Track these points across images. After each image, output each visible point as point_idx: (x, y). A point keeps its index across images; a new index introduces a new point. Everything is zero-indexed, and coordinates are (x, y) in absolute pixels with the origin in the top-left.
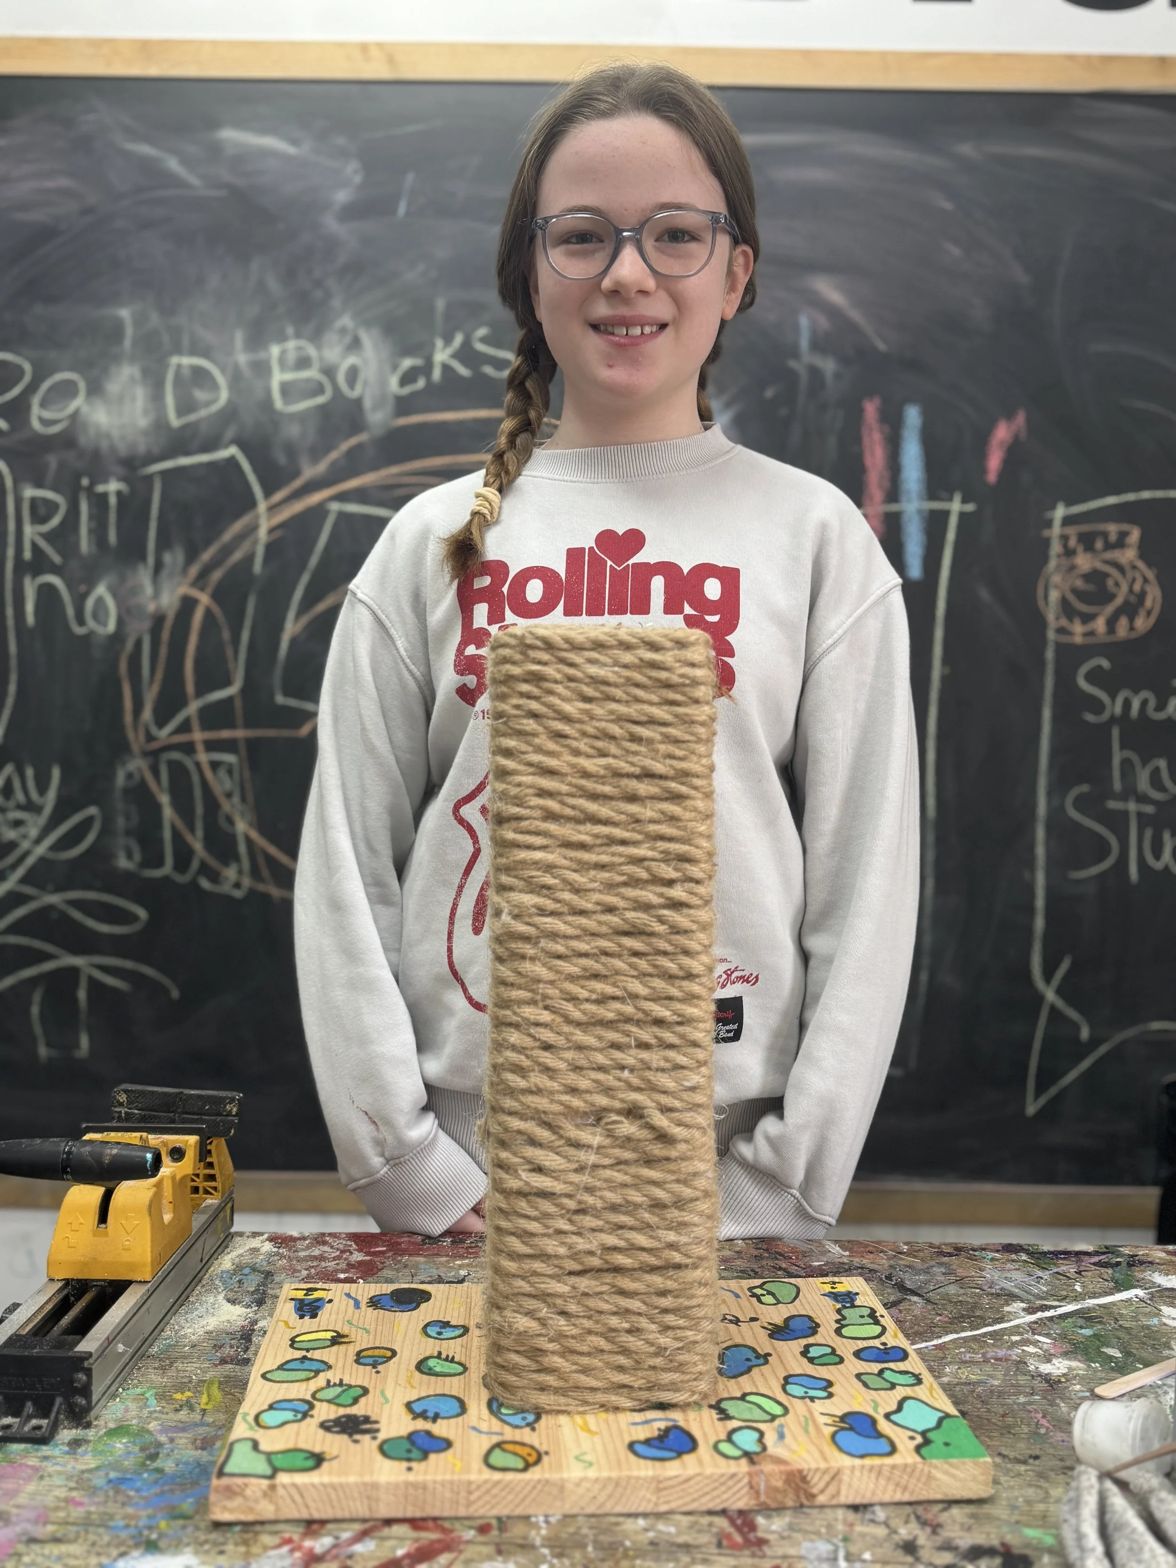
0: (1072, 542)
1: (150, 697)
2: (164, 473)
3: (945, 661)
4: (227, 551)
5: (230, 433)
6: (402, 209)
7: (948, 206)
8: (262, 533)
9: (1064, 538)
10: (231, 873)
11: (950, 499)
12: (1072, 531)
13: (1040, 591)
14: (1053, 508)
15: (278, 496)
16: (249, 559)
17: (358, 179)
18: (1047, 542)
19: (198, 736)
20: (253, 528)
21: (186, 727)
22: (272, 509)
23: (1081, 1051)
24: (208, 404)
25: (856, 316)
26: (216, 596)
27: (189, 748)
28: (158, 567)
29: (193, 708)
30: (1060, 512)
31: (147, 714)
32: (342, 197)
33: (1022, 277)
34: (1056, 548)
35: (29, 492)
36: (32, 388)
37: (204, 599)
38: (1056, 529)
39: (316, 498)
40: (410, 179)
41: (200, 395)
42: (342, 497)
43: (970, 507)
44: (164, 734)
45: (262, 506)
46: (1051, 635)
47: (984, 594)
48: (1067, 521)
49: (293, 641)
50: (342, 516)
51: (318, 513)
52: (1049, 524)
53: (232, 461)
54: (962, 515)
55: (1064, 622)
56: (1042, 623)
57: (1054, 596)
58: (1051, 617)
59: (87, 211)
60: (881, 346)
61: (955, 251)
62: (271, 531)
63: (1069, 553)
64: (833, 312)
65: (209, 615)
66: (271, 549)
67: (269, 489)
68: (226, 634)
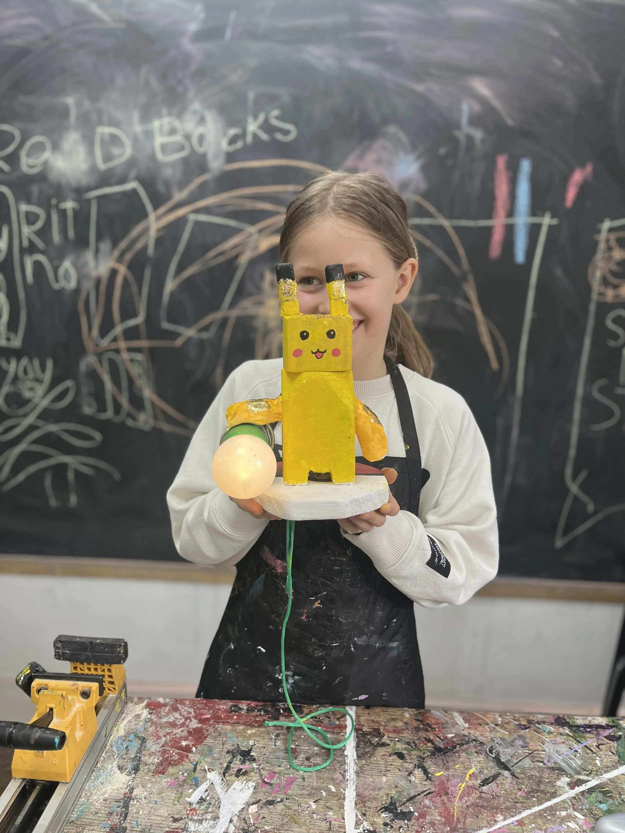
0: (613, 243)
1: (96, 322)
2: (99, 198)
3: (534, 310)
4: (134, 242)
5: (133, 174)
6: (228, 34)
7: (555, 33)
8: (153, 234)
9: (607, 241)
10: (142, 417)
11: (543, 216)
12: (613, 237)
13: (590, 270)
14: (602, 221)
15: (161, 210)
16: (145, 248)
17: (202, 16)
18: (596, 243)
19: (122, 344)
20: (147, 229)
21: (115, 340)
22: (158, 218)
23: (588, 516)
24: (120, 156)
25: (497, 104)
26: (130, 267)
27: (117, 351)
28: (97, 251)
29: (118, 330)
30: (607, 225)
31: (95, 332)
32: (193, 27)
33: (597, 79)
34: (602, 246)
35: (24, 207)
36: (21, 146)
37: (122, 270)
38: (603, 236)
39: (180, 212)
40: (233, 16)
41: (115, 151)
42: (197, 211)
43: (555, 222)
44: (105, 343)
45: (152, 216)
46: (594, 296)
47: (558, 272)
48: (611, 230)
49: (172, 294)
50: (197, 224)
51: (183, 220)
52: (599, 231)
53: (134, 191)
54: (551, 227)
55: (602, 289)
56: (589, 289)
57: (598, 274)
58: (596, 286)
59: (46, 38)
60: (510, 122)
61: (558, 63)
62: (158, 230)
63: (609, 249)
64: (483, 101)
65: (125, 280)
66: (159, 242)
67: (156, 206)
68: (134, 289)
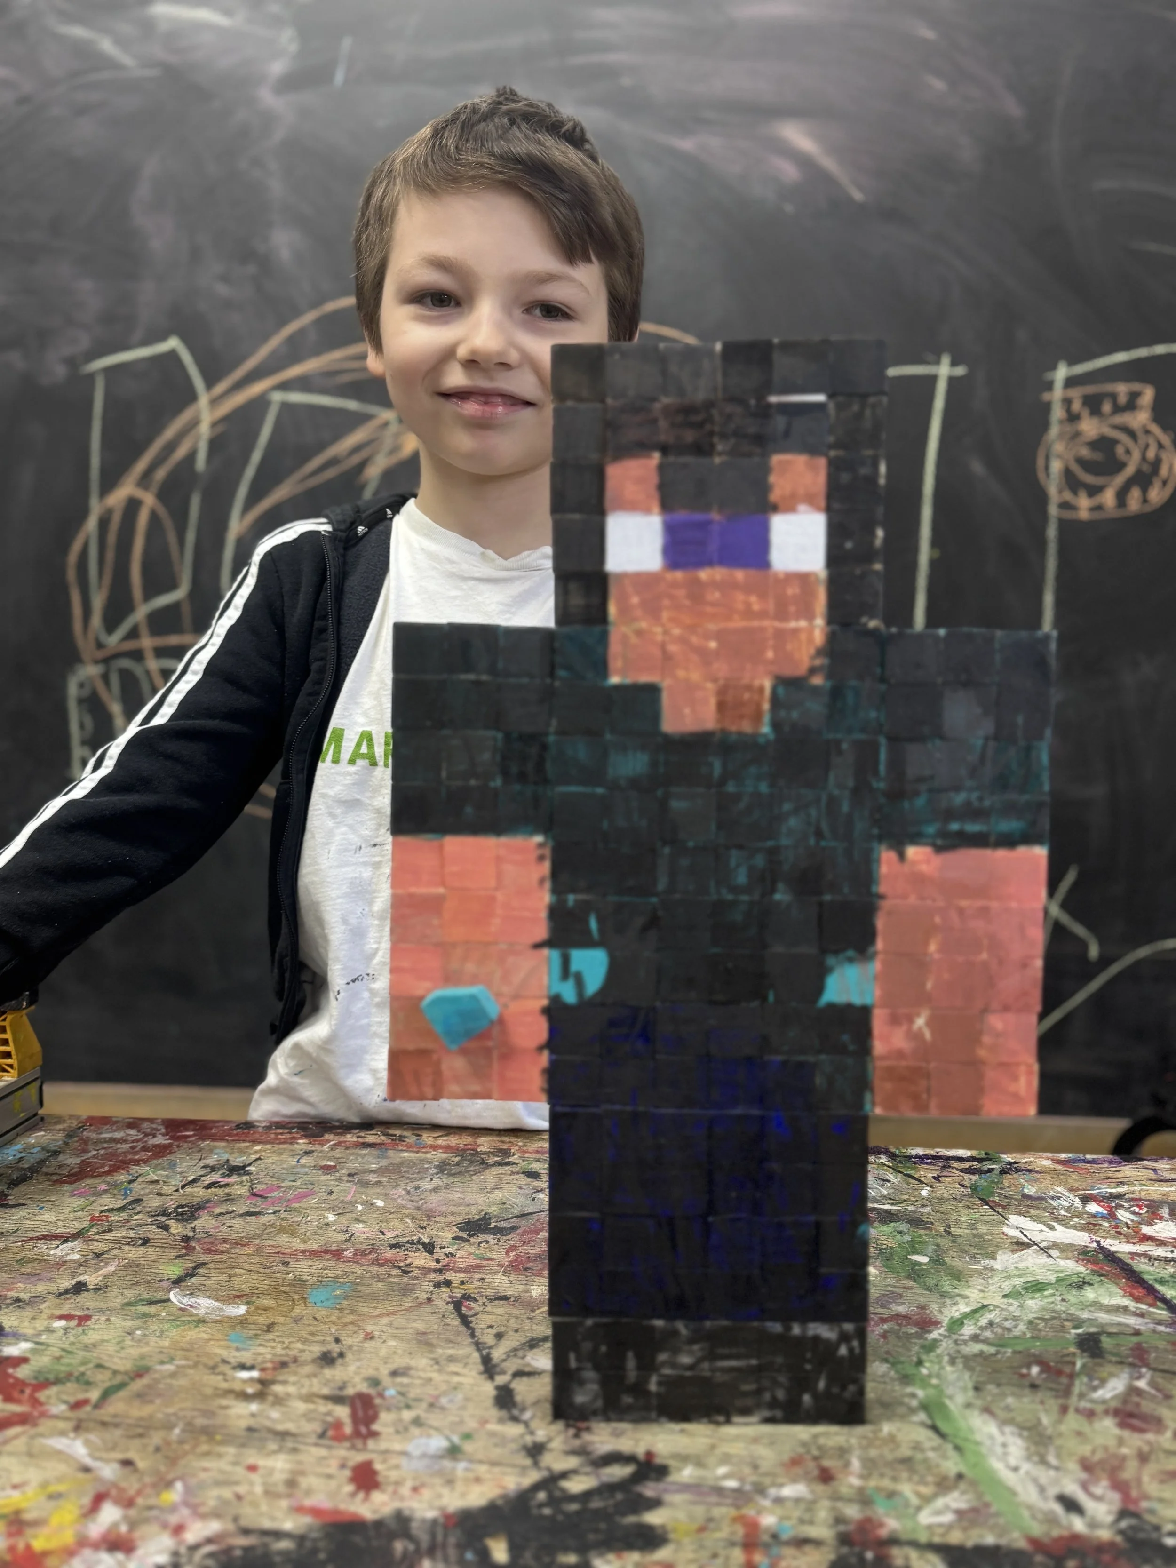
0: (1076, 406)
1: (98, 601)
2: (109, 371)
3: (935, 542)
4: (171, 447)
5: (170, 324)
6: (339, 77)
7: (929, 34)
8: (204, 429)
9: (1067, 402)
11: (938, 362)
12: (1076, 394)
13: (1040, 462)
14: (1054, 368)
15: (220, 388)
16: (191, 456)
17: (293, 48)
18: (1047, 408)
19: (147, 642)
20: (195, 423)
21: (133, 634)
22: (214, 402)
23: (1090, 970)
25: (829, 164)
26: (163, 495)
27: (137, 655)
28: (103, 468)
29: (141, 612)
30: (1062, 372)
31: (96, 620)
32: (278, 68)
33: (1013, 108)
34: (1058, 413)
37: (149, 500)
38: (1058, 393)
39: (257, 388)
40: (347, 43)
42: (284, 386)
43: (960, 371)
44: (113, 640)
45: (204, 400)
46: (1053, 510)
47: (977, 467)
48: (1070, 382)
49: (240, 541)
50: (286, 406)
51: (260, 404)
52: (1050, 386)
53: (172, 355)
54: (952, 380)
55: (1068, 496)
56: (1042, 498)
57: (1056, 466)
58: (1054, 489)
59: (24, 100)
60: (858, 196)
61: (939, 85)
62: (214, 425)
63: (1073, 418)
64: (804, 161)
65: (154, 517)
66: (215, 444)
67: (210, 382)
68: (172, 537)
